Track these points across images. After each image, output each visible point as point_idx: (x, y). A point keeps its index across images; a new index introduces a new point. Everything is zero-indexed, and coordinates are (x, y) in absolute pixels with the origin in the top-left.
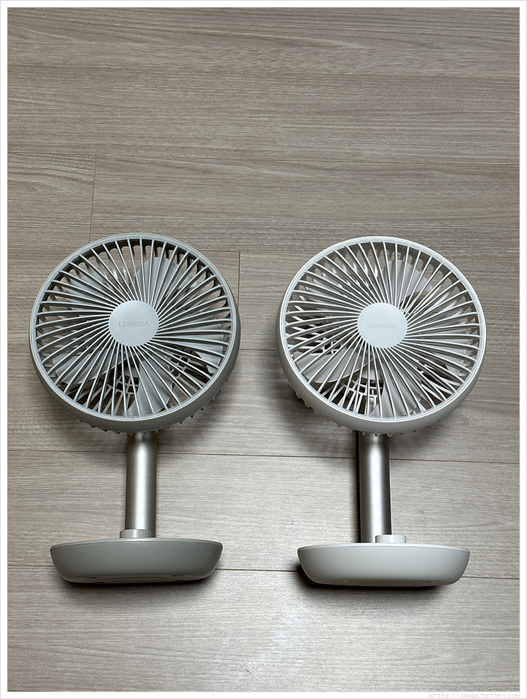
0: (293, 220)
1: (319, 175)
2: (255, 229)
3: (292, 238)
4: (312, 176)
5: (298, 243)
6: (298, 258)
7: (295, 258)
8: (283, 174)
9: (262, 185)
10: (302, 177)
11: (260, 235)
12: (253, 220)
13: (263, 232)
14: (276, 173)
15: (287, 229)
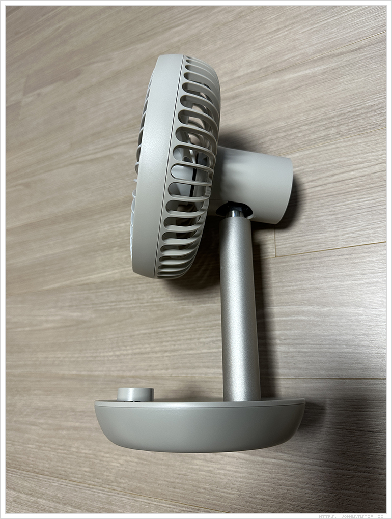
0: (323, 110)
1: (345, 59)
2: (285, 131)
3: (324, 128)
4: (338, 63)
5: (333, 131)
6: (333, 146)
7: (331, 147)
8: (307, 72)
9: (288, 89)
10: (327, 68)
11: (290, 135)
12: (282, 124)
13: (293, 132)
14: (300, 74)
15: (318, 121)
